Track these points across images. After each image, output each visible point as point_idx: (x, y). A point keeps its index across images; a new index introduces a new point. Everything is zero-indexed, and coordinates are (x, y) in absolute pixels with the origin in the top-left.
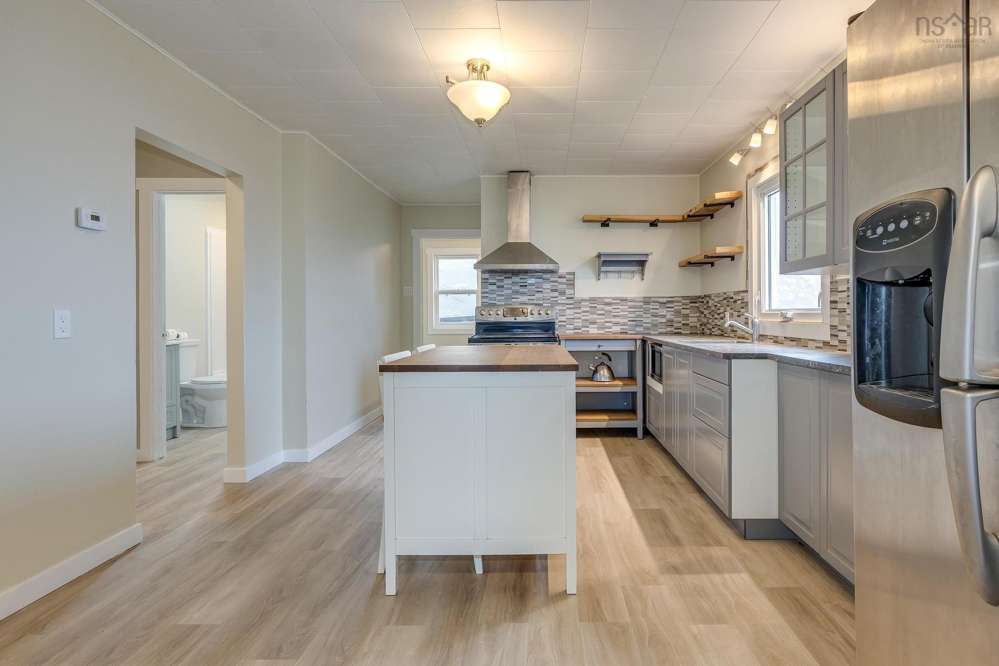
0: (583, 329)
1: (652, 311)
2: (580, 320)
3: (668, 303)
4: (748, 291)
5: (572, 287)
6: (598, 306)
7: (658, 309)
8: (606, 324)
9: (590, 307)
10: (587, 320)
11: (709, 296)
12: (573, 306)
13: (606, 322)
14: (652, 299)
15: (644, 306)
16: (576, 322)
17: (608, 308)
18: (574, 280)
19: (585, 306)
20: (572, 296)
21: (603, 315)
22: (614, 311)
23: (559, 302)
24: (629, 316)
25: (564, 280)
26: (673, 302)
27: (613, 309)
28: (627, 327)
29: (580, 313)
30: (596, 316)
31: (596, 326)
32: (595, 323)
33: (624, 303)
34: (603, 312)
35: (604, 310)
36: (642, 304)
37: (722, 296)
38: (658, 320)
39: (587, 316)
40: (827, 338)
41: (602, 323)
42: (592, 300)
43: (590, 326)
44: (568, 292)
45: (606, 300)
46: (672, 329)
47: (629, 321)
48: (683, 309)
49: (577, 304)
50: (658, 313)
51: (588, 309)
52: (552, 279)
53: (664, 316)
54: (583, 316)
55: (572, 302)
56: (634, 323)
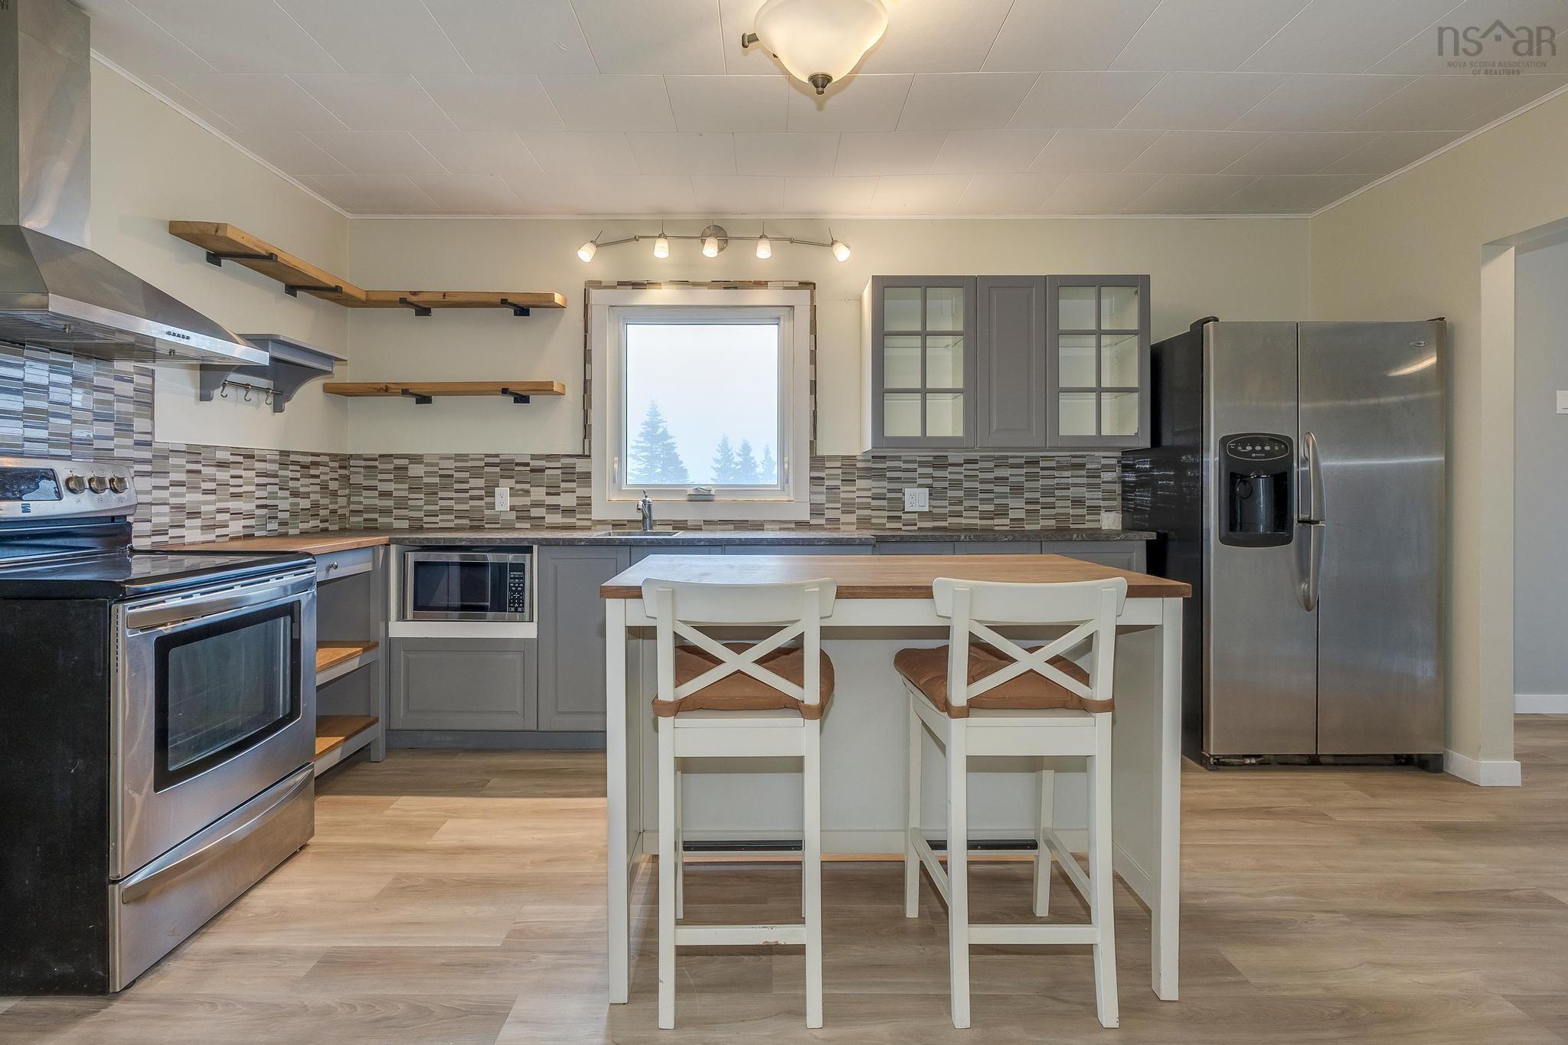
0: (172, 532)
1: (292, 484)
2: (166, 509)
3: (308, 465)
4: (589, 456)
5: (146, 411)
6: (206, 470)
7: (298, 479)
8: (220, 517)
9: (189, 471)
10: (180, 508)
11: (416, 459)
12: (148, 468)
13: (220, 511)
14: (293, 458)
15: (281, 473)
16: (158, 514)
17: (223, 475)
18: (152, 393)
19: (178, 468)
20: (148, 438)
21: (213, 492)
22: (233, 482)
23: (117, 453)
24: (258, 494)
25: (127, 389)
26: (316, 464)
27: (232, 477)
28: (252, 522)
29: (166, 488)
30: (198, 497)
31: (198, 522)
32: (194, 514)
33: (248, 462)
34: (212, 486)
35: (214, 480)
36: (275, 467)
37: (482, 460)
38: (298, 504)
39: (182, 495)
40: (806, 517)
41: (210, 513)
42: (193, 452)
43: (187, 523)
44: (140, 424)
45: (221, 455)
46: (317, 523)
47: (258, 507)
48: (331, 479)
49: (158, 461)
50: (298, 488)
51: (183, 477)
52: (97, 381)
53: (306, 495)
54: (174, 495)
55: (148, 455)
56: (264, 511)
